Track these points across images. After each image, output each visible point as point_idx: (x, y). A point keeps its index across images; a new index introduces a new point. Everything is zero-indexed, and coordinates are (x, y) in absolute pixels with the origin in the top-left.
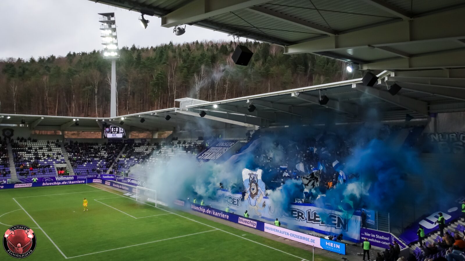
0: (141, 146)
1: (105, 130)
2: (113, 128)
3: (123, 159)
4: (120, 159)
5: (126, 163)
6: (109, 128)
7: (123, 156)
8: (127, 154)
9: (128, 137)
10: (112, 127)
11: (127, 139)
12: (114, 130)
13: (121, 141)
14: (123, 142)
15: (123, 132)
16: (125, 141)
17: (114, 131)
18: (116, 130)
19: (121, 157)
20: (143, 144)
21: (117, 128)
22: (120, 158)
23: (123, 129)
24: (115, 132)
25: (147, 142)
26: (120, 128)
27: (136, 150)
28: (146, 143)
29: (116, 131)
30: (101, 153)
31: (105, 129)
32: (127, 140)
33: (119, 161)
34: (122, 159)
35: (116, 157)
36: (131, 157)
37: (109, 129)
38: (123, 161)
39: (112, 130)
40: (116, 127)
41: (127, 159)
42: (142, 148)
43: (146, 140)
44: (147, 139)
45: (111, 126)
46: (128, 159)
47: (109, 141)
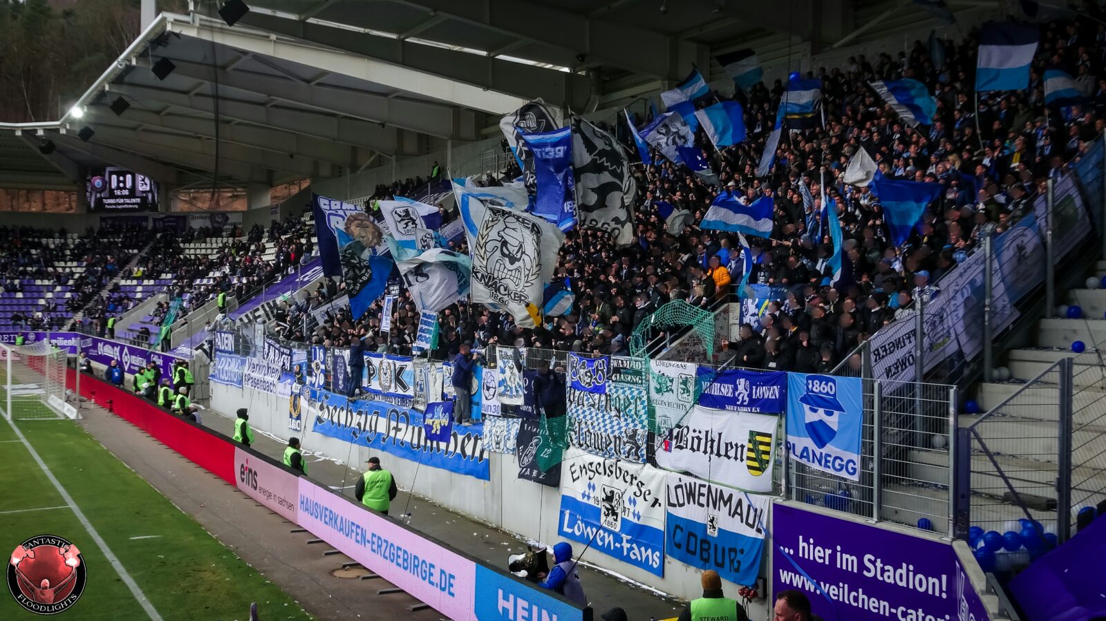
0: (208, 239)
1: (88, 184)
2: (114, 177)
3: (135, 282)
4: (123, 282)
5: (139, 296)
6: (104, 176)
7: (138, 271)
8: (150, 265)
9: (168, 208)
10: (111, 173)
11: (162, 216)
12: (119, 182)
13: (144, 224)
14: (150, 225)
15: (151, 191)
16: (155, 220)
17: (118, 188)
18: (124, 182)
19: (129, 276)
20: (216, 232)
21: (129, 177)
22: (123, 278)
23: (147, 181)
24: (121, 189)
25: (231, 224)
26: (140, 177)
27: (187, 251)
28: (226, 227)
29: (125, 188)
30: (66, 262)
31: (90, 181)
32: (162, 219)
33: (117, 288)
34: (129, 282)
35: (113, 274)
36: (163, 276)
37: (103, 180)
38: (132, 289)
39: (114, 185)
40: (124, 174)
41: (146, 282)
42: (209, 246)
43: (227, 219)
44: (228, 215)
45: (109, 169)
46: (152, 282)
47: (104, 224)
